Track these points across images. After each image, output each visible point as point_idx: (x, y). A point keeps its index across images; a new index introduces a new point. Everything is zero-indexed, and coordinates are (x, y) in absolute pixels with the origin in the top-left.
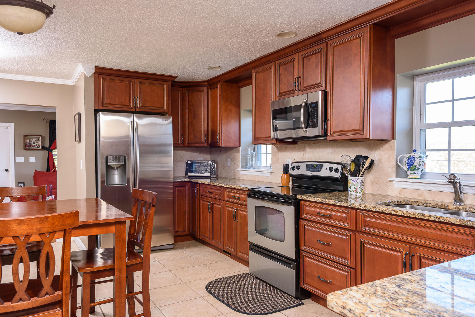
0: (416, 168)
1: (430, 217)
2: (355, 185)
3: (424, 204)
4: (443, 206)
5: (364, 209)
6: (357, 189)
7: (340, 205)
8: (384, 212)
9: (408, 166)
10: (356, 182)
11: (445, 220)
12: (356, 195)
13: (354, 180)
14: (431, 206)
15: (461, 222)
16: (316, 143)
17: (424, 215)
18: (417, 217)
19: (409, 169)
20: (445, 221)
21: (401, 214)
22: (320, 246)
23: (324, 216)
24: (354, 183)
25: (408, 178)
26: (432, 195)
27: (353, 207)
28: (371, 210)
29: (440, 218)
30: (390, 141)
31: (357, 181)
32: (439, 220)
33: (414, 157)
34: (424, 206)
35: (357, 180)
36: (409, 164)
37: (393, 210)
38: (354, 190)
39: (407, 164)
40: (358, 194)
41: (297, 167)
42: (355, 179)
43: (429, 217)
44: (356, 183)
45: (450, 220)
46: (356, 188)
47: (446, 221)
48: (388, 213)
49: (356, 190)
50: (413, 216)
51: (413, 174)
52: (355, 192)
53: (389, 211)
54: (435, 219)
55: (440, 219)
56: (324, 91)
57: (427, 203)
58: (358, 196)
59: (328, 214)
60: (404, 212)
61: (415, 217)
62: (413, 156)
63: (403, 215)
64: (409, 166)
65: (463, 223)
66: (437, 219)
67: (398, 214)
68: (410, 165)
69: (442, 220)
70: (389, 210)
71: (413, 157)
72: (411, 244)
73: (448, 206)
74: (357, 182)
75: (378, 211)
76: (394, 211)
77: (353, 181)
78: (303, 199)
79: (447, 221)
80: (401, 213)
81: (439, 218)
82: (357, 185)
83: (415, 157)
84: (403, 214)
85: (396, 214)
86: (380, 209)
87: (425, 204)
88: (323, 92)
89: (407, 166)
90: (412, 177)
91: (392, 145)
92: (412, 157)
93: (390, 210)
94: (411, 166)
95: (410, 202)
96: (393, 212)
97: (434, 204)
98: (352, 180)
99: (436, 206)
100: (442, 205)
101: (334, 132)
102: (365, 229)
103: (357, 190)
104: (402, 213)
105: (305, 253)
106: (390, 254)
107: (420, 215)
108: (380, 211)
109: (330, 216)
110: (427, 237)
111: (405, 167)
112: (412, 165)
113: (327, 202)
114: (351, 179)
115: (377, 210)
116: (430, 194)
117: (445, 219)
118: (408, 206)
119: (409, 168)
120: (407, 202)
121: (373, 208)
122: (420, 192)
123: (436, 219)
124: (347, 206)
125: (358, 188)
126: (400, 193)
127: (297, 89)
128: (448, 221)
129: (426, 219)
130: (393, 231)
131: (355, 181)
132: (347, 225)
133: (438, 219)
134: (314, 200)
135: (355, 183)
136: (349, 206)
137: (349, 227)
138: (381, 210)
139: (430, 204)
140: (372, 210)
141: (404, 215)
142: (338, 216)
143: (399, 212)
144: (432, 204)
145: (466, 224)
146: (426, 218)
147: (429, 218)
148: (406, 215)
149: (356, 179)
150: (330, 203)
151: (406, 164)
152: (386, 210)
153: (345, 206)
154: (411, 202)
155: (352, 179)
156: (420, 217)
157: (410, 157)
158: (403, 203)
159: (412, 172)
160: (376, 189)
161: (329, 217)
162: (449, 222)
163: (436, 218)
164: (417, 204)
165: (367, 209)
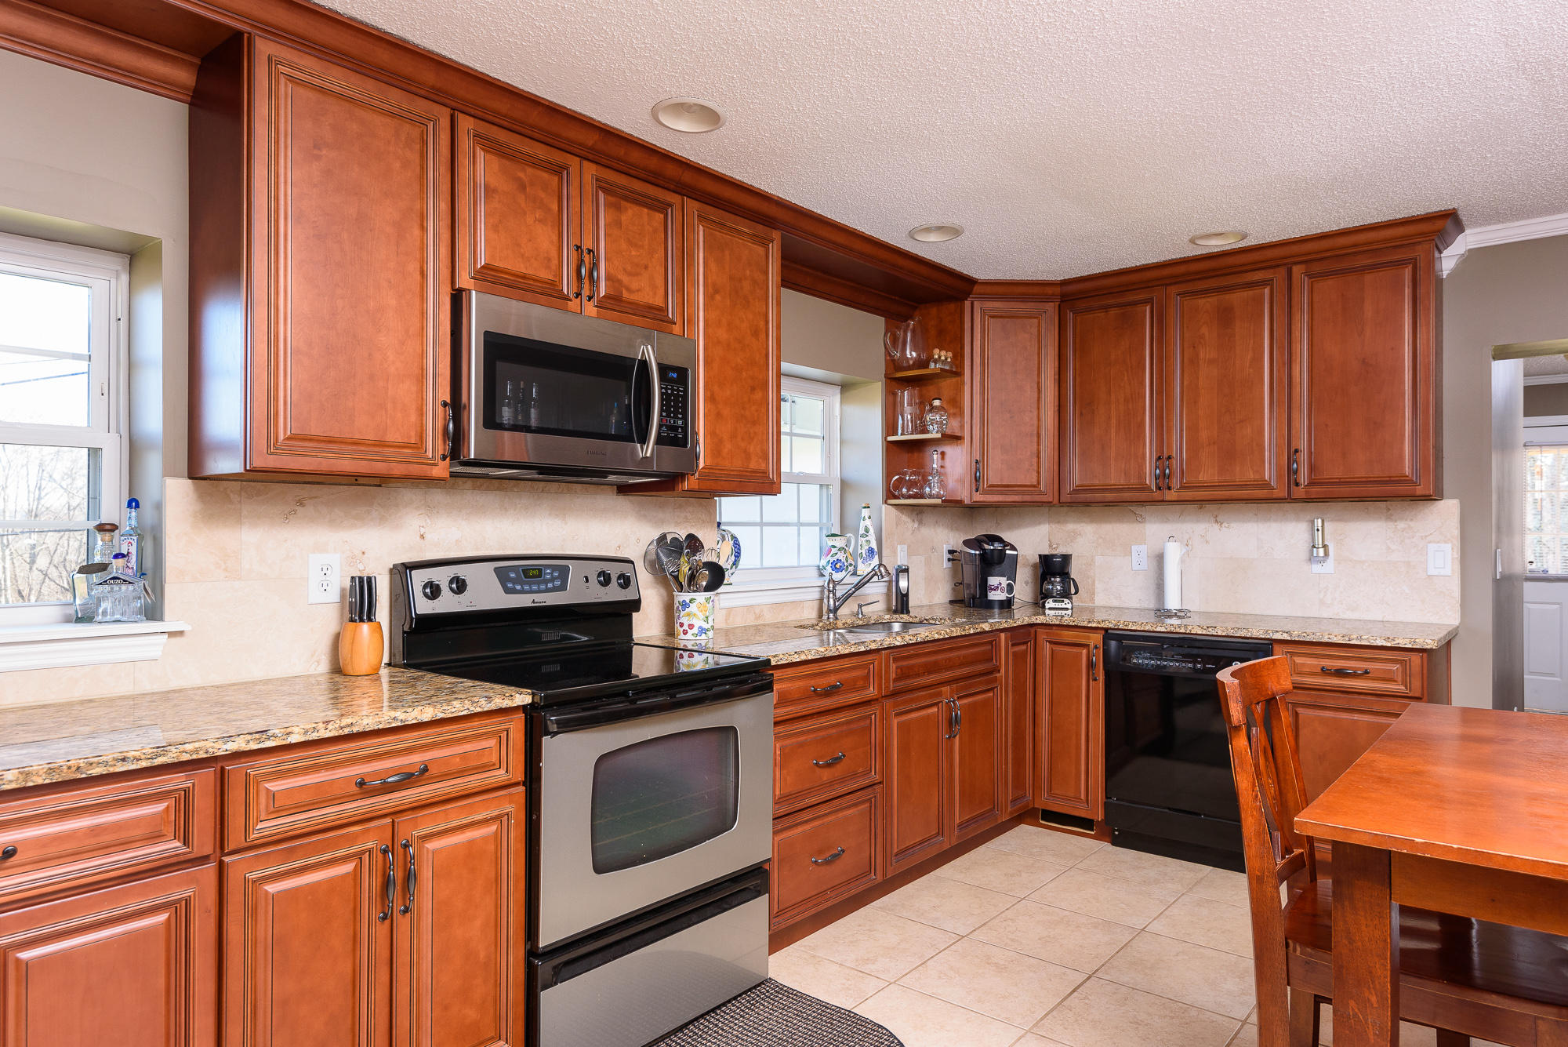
9: (735, 556)
101: (706, 468)
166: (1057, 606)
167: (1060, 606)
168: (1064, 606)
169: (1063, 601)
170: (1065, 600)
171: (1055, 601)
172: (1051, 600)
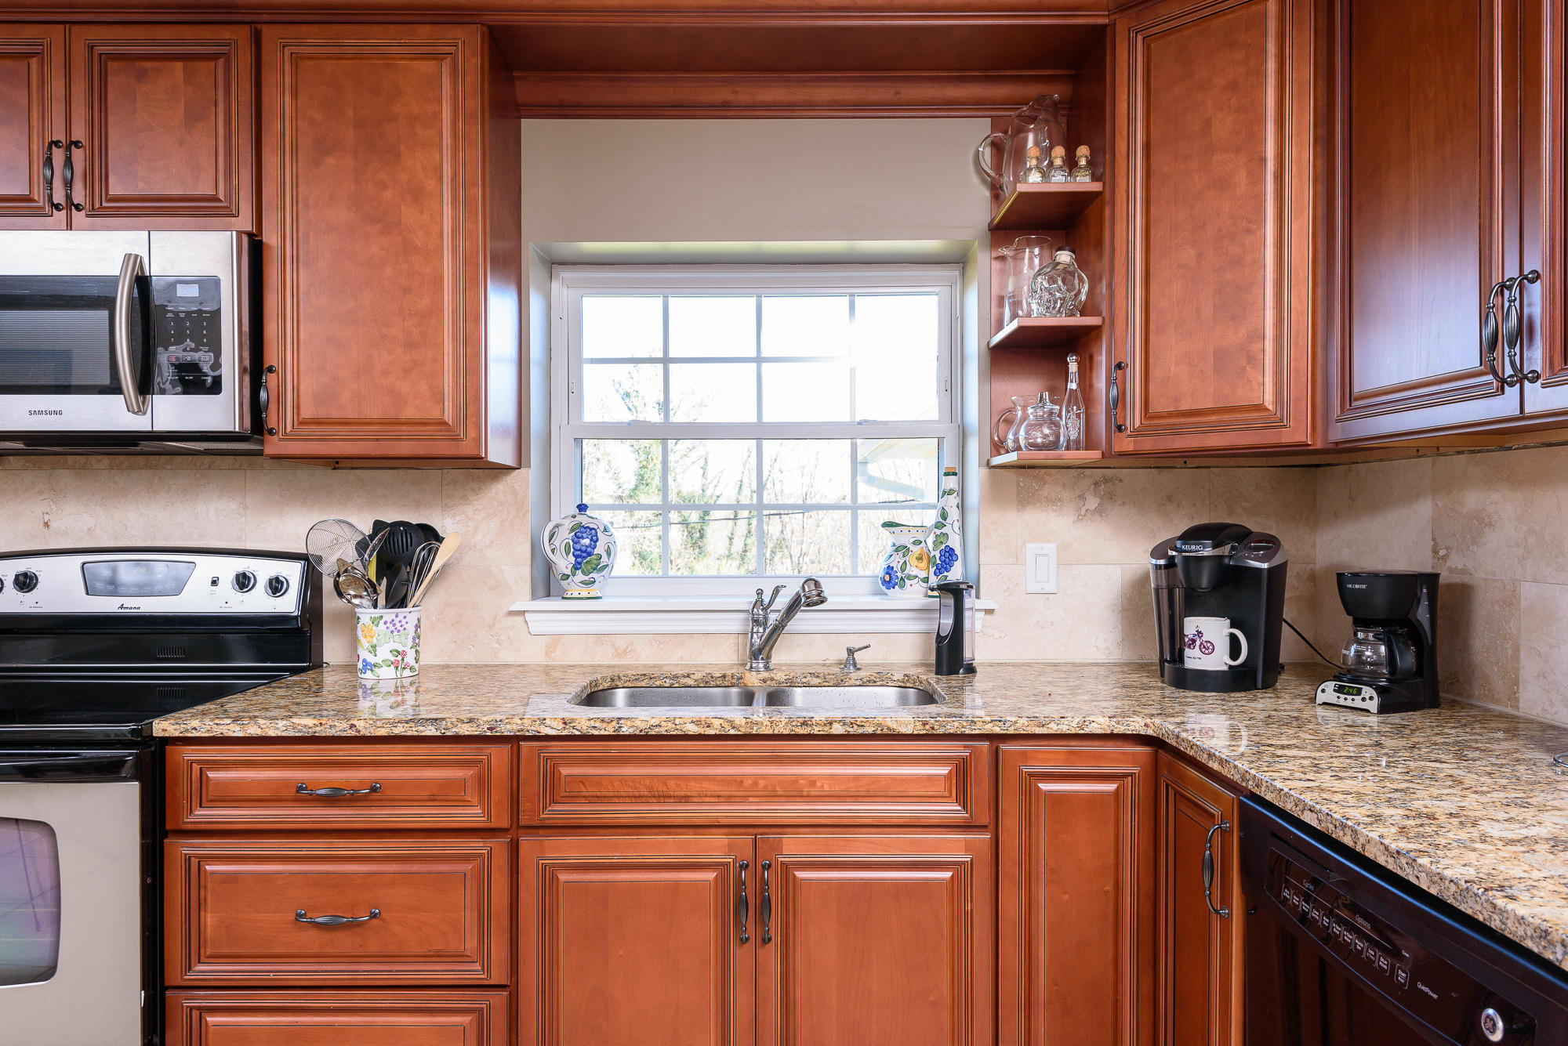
0: (599, 564)
1: (831, 723)
2: (397, 637)
3: (668, 681)
4: (727, 679)
5: (565, 733)
6: (403, 654)
7: (438, 734)
8: (653, 733)
9: (576, 557)
10: (401, 629)
11: (879, 729)
12: (399, 676)
13: (393, 621)
14: (690, 682)
15: (927, 727)
16: (131, 468)
17: (809, 722)
18: (785, 732)
19: (577, 569)
20: (879, 732)
21: (724, 730)
22: (311, 940)
23: (335, 798)
24: (392, 632)
25: (563, 598)
26: (662, 646)
27: (506, 734)
28: (596, 732)
29: (863, 724)
30: (510, 473)
31: (404, 622)
32: (860, 731)
33: (594, 529)
34: (667, 685)
35: (405, 617)
36: (580, 550)
37: (692, 722)
38: (393, 659)
39: (572, 550)
40: (407, 673)
41: (21, 578)
42: (397, 617)
43: (825, 725)
44: (398, 631)
45: (894, 726)
46: (398, 652)
47: (882, 730)
48: (674, 733)
49: (400, 658)
50: (771, 732)
51: (586, 584)
52: (397, 668)
53: (678, 727)
54: (848, 729)
55: (862, 726)
56: (250, 235)
57: (676, 677)
58: (406, 682)
59: (362, 782)
60: (737, 722)
61: (776, 732)
62: (591, 526)
63: (732, 732)
64: (579, 560)
65: (933, 728)
66: (853, 727)
67: (712, 732)
68: (584, 555)
69: (870, 730)
70: (677, 722)
71: (591, 529)
72: (755, 831)
73: (741, 678)
74: (405, 629)
75: (628, 733)
76: (697, 722)
77: (385, 623)
78: (198, 734)
79: (885, 731)
80: (726, 725)
81: (861, 724)
82: (403, 639)
83: (596, 528)
84: (733, 728)
85: (706, 733)
86: (638, 723)
87: (671, 679)
88: (245, 239)
89: (572, 559)
90: (584, 594)
91: (516, 487)
92: (588, 527)
93: (681, 721)
94: (585, 558)
95: (619, 678)
96: (693, 729)
97: (698, 676)
98: (382, 622)
99: (707, 682)
100: (724, 676)
101: (300, 423)
102: (560, 811)
103: (403, 659)
104: (727, 727)
105: (200, 996)
106: (676, 884)
107: (794, 724)
108: (637, 733)
109: (374, 790)
110: (812, 793)
111: (563, 563)
112: (590, 554)
113: (359, 731)
114: (378, 615)
115: (623, 729)
116: (654, 643)
117: (879, 725)
118: (620, 695)
119: (580, 563)
120: (613, 680)
121: (605, 725)
122: (620, 642)
123: (851, 730)
124: (476, 733)
125: (407, 649)
126: (548, 653)
127: (59, 197)
128: (889, 728)
129: (818, 733)
130: (688, 796)
131: (394, 625)
132: (472, 814)
133: (855, 727)
134: (272, 733)
135: (396, 633)
136: (489, 734)
137: (483, 822)
138: (643, 726)
139: (688, 676)
140: (603, 732)
141: (737, 733)
142: (419, 783)
143: (716, 723)
144: (692, 676)
145: (941, 731)
146: (816, 731)
147: (826, 730)
148: (743, 731)
149: (401, 617)
150: (379, 734)
151: (567, 554)
152: (663, 724)
153: (467, 733)
154: (623, 678)
155: (382, 617)
156: (797, 730)
157: (582, 529)
158: (601, 688)
159: (586, 578)
160: (453, 646)
161: (374, 794)
162: (892, 732)
163: (852, 724)
164: (643, 684)
165: (578, 733)
166: (1342, 702)
167: (1349, 703)
168: (1358, 702)
169: (1359, 692)
170: (1365, 688)
171: (1340, 690)
172: (1330, 686)
